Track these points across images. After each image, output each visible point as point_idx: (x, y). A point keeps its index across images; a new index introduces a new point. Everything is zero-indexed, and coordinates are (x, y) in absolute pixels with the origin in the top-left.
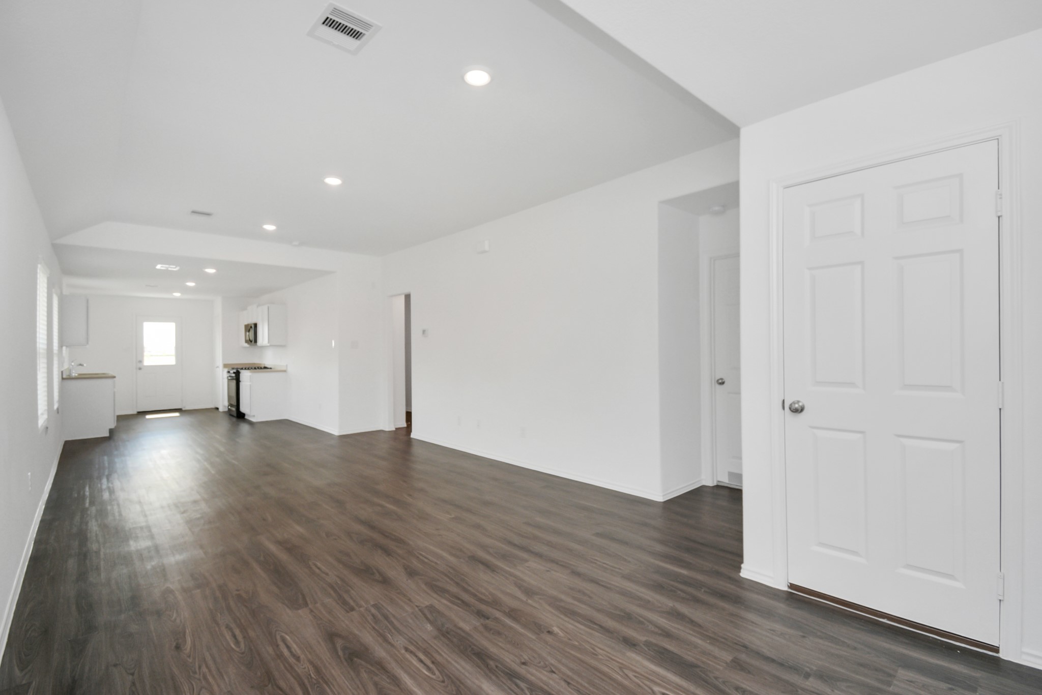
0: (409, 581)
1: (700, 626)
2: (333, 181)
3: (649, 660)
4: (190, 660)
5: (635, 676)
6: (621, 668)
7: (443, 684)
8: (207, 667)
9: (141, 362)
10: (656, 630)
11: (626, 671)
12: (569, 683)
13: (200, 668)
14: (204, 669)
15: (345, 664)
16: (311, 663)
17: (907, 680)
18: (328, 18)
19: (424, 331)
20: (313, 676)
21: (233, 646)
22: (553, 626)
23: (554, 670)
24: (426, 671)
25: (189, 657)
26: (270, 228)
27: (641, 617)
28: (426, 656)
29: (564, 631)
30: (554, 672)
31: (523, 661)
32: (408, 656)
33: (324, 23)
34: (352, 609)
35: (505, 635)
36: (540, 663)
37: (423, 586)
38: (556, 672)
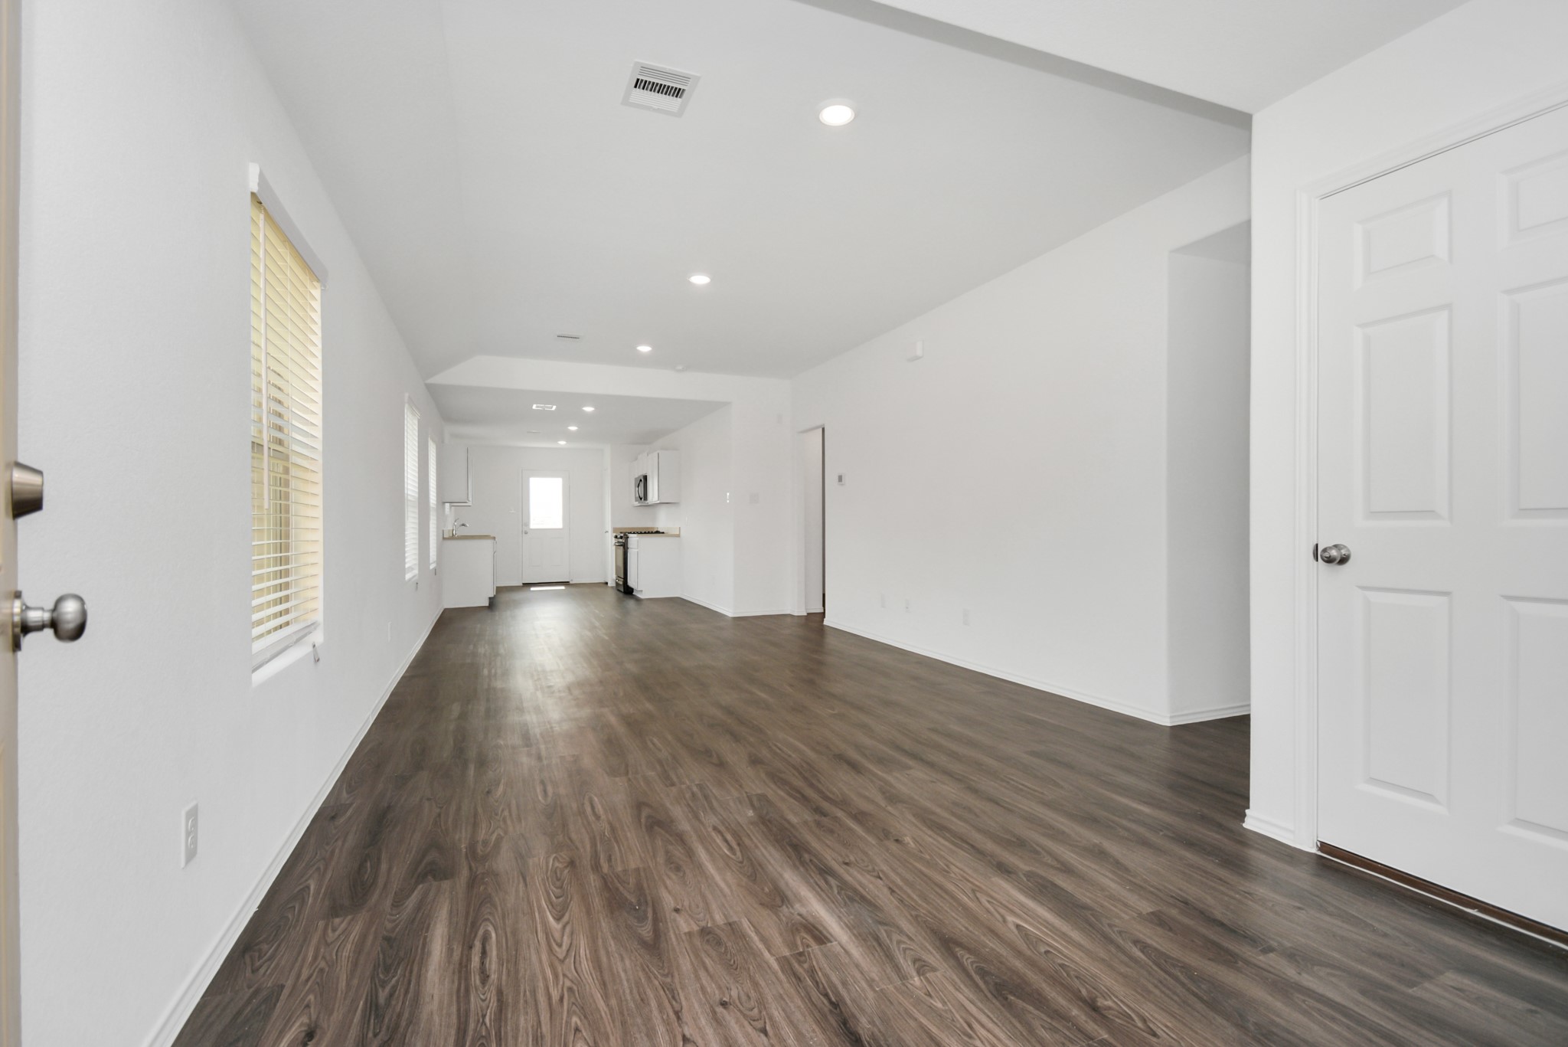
0: (749, 768)
1: (1126, 870)
2: (700, 280)
3: (1021, 890)
4: (497, 804)
5: (988, 902)
6: (973, 891)
7: (740, 865)
8: (510, 812)
9: (527, 524)
10: (1055, 863)
11: (978, 895)
12: (892, 891)
13: (503, 811)
14: (506, 813)
15: (644, 829)
16: (610, 824)
17: (1451, 987)
18: (638, 80)
19: (840, 479)
20: (606, 833)
21: (540, 798)
22: (906, 836)
23: (881, 876)
24: (728, 850)
25: (497, 802)
26: (644, 349)
27: (1038, 845)
28: (734, 838)
29: (918, 842)
30: (881, 878)
31: (847, 861)
32: (713, 834)
33: (636, 87)
34: (673, 784)
35: (838, 835)
36: (867, 866)
37: (763, 775)
38: (884, 878)
